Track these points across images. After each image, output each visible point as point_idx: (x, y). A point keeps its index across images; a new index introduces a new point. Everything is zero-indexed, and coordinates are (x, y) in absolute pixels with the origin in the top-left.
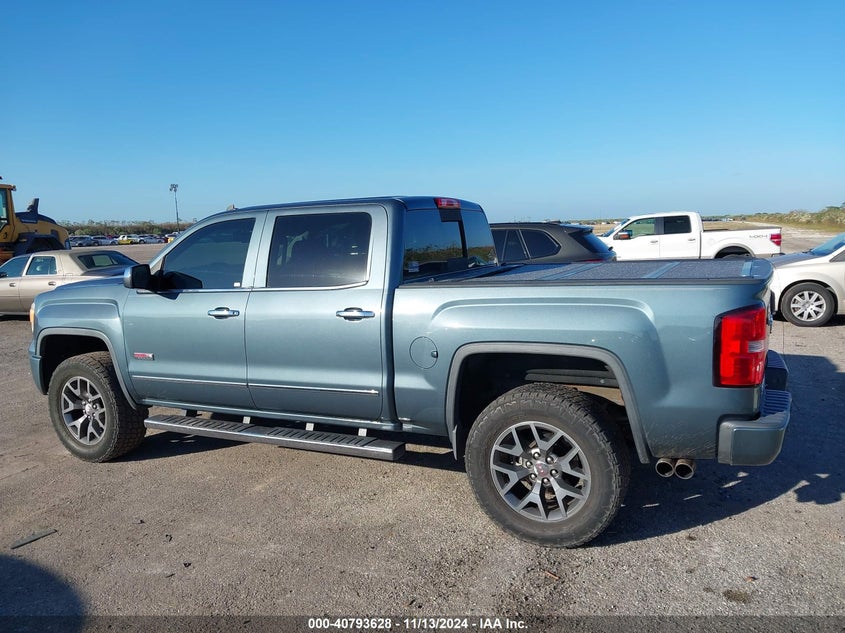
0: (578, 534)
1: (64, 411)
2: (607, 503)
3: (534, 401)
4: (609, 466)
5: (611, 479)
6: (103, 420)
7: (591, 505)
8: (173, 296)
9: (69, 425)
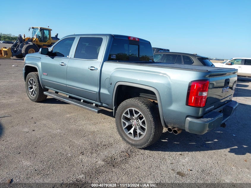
0: (141, 145)
1: (29, 87)
2: (150, 137)
3: (134, 102)
4: (152, 125)
5: (152, 129)
6: (36, 91)
7: (146, 137)
8: (53, 58)
9: (29, 91)
